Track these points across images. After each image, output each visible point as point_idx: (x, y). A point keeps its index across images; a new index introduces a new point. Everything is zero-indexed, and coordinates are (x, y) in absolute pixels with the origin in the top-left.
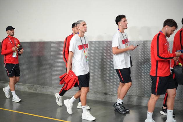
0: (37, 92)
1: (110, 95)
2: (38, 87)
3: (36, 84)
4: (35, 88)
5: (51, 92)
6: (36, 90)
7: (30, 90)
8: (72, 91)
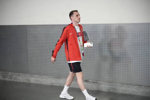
0: (12, 80)
1: (90, 82)
2: (13, 75)
3: (11, 72)
4: (10, 76)
5: (28, 80)
6: (11, 78)
7: (5, 78)
8: (50, 79)
